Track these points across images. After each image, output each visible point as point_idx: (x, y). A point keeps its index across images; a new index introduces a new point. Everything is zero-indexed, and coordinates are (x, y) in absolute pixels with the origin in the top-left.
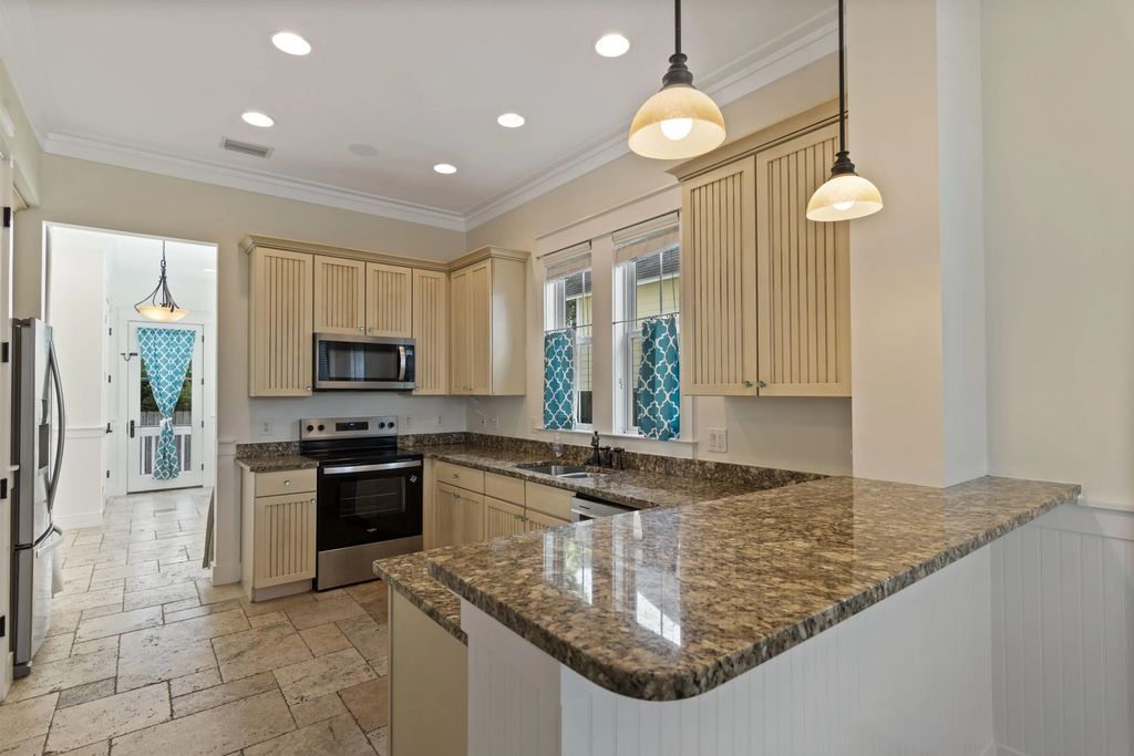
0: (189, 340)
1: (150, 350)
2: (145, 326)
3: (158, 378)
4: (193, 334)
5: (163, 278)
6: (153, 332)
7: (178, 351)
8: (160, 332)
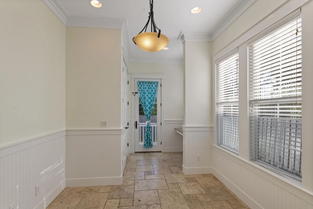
0: (156, 86)
1: (142, 91)
2: (140, 80)
3: (145, 103)
4: (157, 83)
5: (151, 14)
6: (143, 83)
7: (152, 91)
8: (146, 83)
